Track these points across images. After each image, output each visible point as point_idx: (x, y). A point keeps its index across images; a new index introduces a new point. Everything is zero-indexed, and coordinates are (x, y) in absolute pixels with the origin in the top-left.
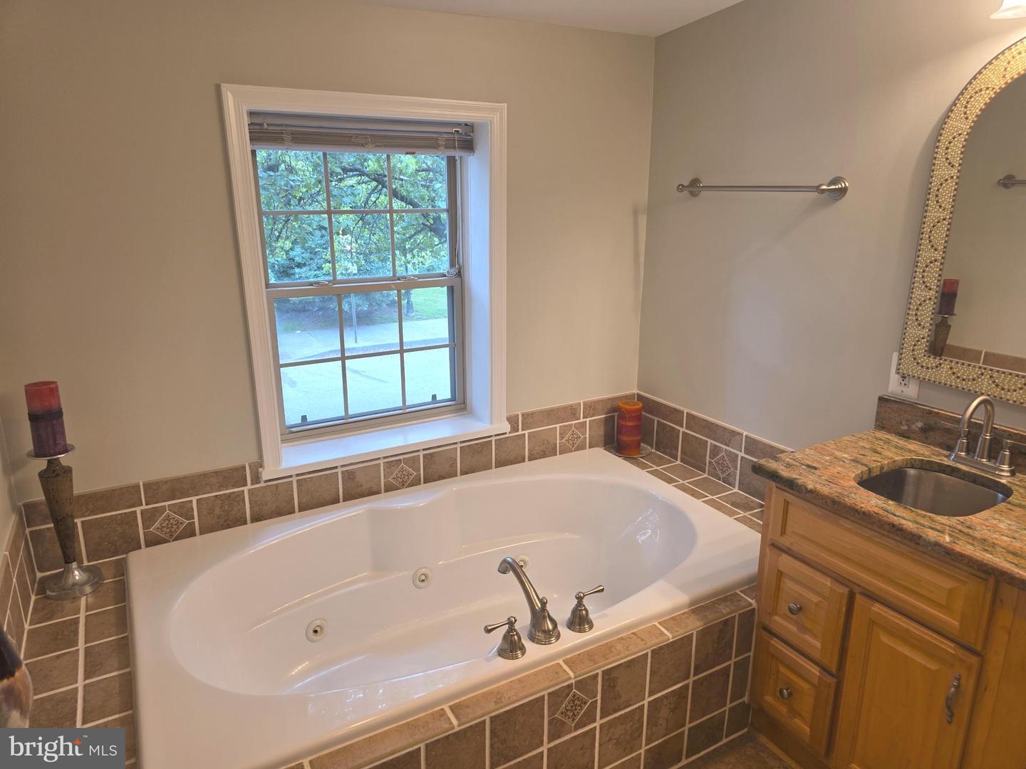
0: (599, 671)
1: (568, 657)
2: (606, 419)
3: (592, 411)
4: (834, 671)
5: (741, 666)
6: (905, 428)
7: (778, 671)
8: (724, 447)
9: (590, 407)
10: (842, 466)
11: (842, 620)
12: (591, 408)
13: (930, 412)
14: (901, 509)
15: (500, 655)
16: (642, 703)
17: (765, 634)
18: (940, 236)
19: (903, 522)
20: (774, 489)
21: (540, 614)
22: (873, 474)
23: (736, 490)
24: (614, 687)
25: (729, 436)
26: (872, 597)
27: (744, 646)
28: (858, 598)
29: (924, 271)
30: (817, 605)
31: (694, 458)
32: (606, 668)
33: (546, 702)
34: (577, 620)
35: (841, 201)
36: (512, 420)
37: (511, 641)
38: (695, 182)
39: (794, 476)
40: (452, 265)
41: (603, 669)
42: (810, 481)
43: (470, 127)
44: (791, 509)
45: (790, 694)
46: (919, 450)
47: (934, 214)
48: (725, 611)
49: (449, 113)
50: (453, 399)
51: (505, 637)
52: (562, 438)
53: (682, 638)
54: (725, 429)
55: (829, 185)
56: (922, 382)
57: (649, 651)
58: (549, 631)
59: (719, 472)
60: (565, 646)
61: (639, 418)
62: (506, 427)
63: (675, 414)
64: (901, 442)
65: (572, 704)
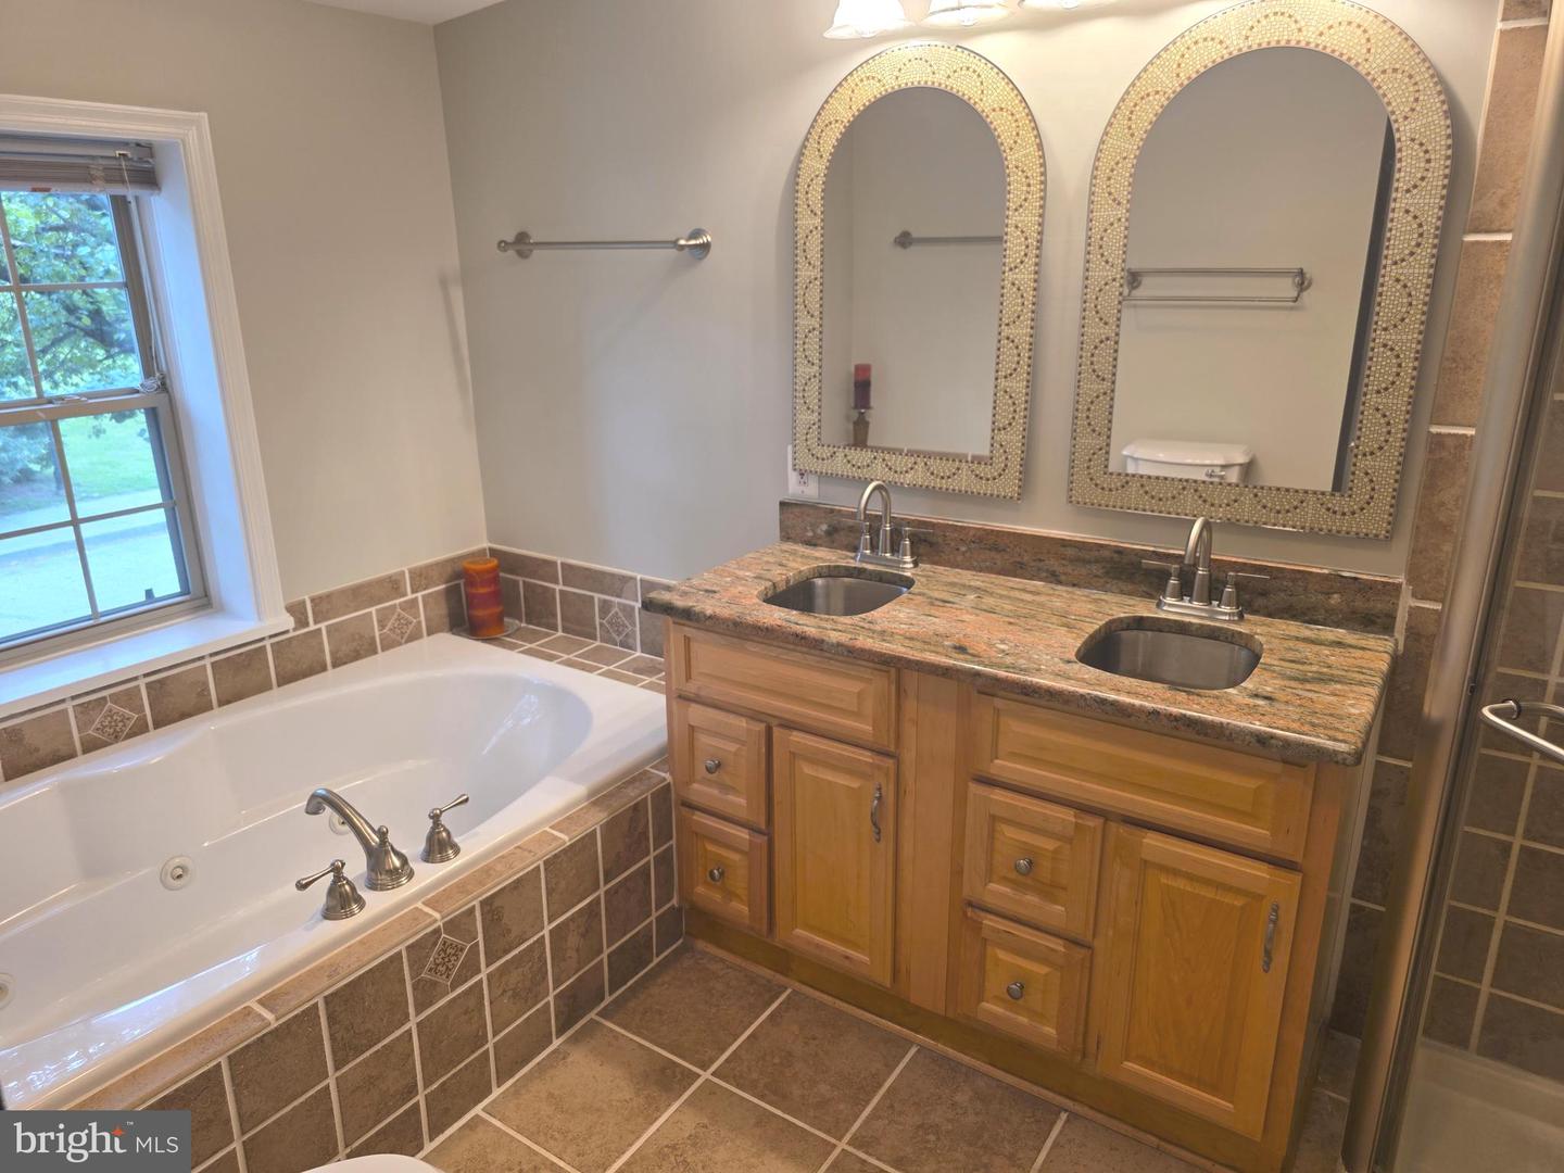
0: (476, 903)
1: (429, 897)
2: (448, 591)
3: (424, 582)
4: (763, 826)
5: (664, 860)
6: (810, 534)
7: (706, 850)
8: (617, 600)
9: (421, 575)
10: (744, 585)
11: (763, 765)
12: (421, 577)
13: (832, 511)
14: (805, 618)
15: (326, 917)
16: (541, 934)
17: (684, 810)
18: (813, 296)
19: (806, 629)
20: (672, 626)
21: (378, 853)
22: (778, 590)
23: (638, 654)
24: (499, 919)
25: (617, 584)
26: (790, 725)
27: (663, 835)
28: (777, 732)
29: (804, 343)
30: (735, 754)
31: (579, 625)
32: (484, 897)
33: (405, 960)
34: (436, 847)
35: (706, 260)
36: (296, 610)
37: (341, 894)
38: (522, 238)
39: (691, 604)
40: (148, 371)
41: (480, 899)
42: (708, 607)
43: (146, 149)
44: (694, 646)
45: (722, 874)
46: (827, 556)
47: (806, 273)
48: (633, 794)
49: (105, 125)
50: (185, 590)
51: (331, 892)
52: (382, 627)
53: (583, 838)
54: (613, 575)
55: (690, 238)
56: (824, 477)
57: (541, 863)
58: (396, 869)
59: (614, 635)
60: (423, 884)
61: (495, 580)
62: (288, 622)
63: (543, 568)
64: (808, 551)
65: (443, 955)
